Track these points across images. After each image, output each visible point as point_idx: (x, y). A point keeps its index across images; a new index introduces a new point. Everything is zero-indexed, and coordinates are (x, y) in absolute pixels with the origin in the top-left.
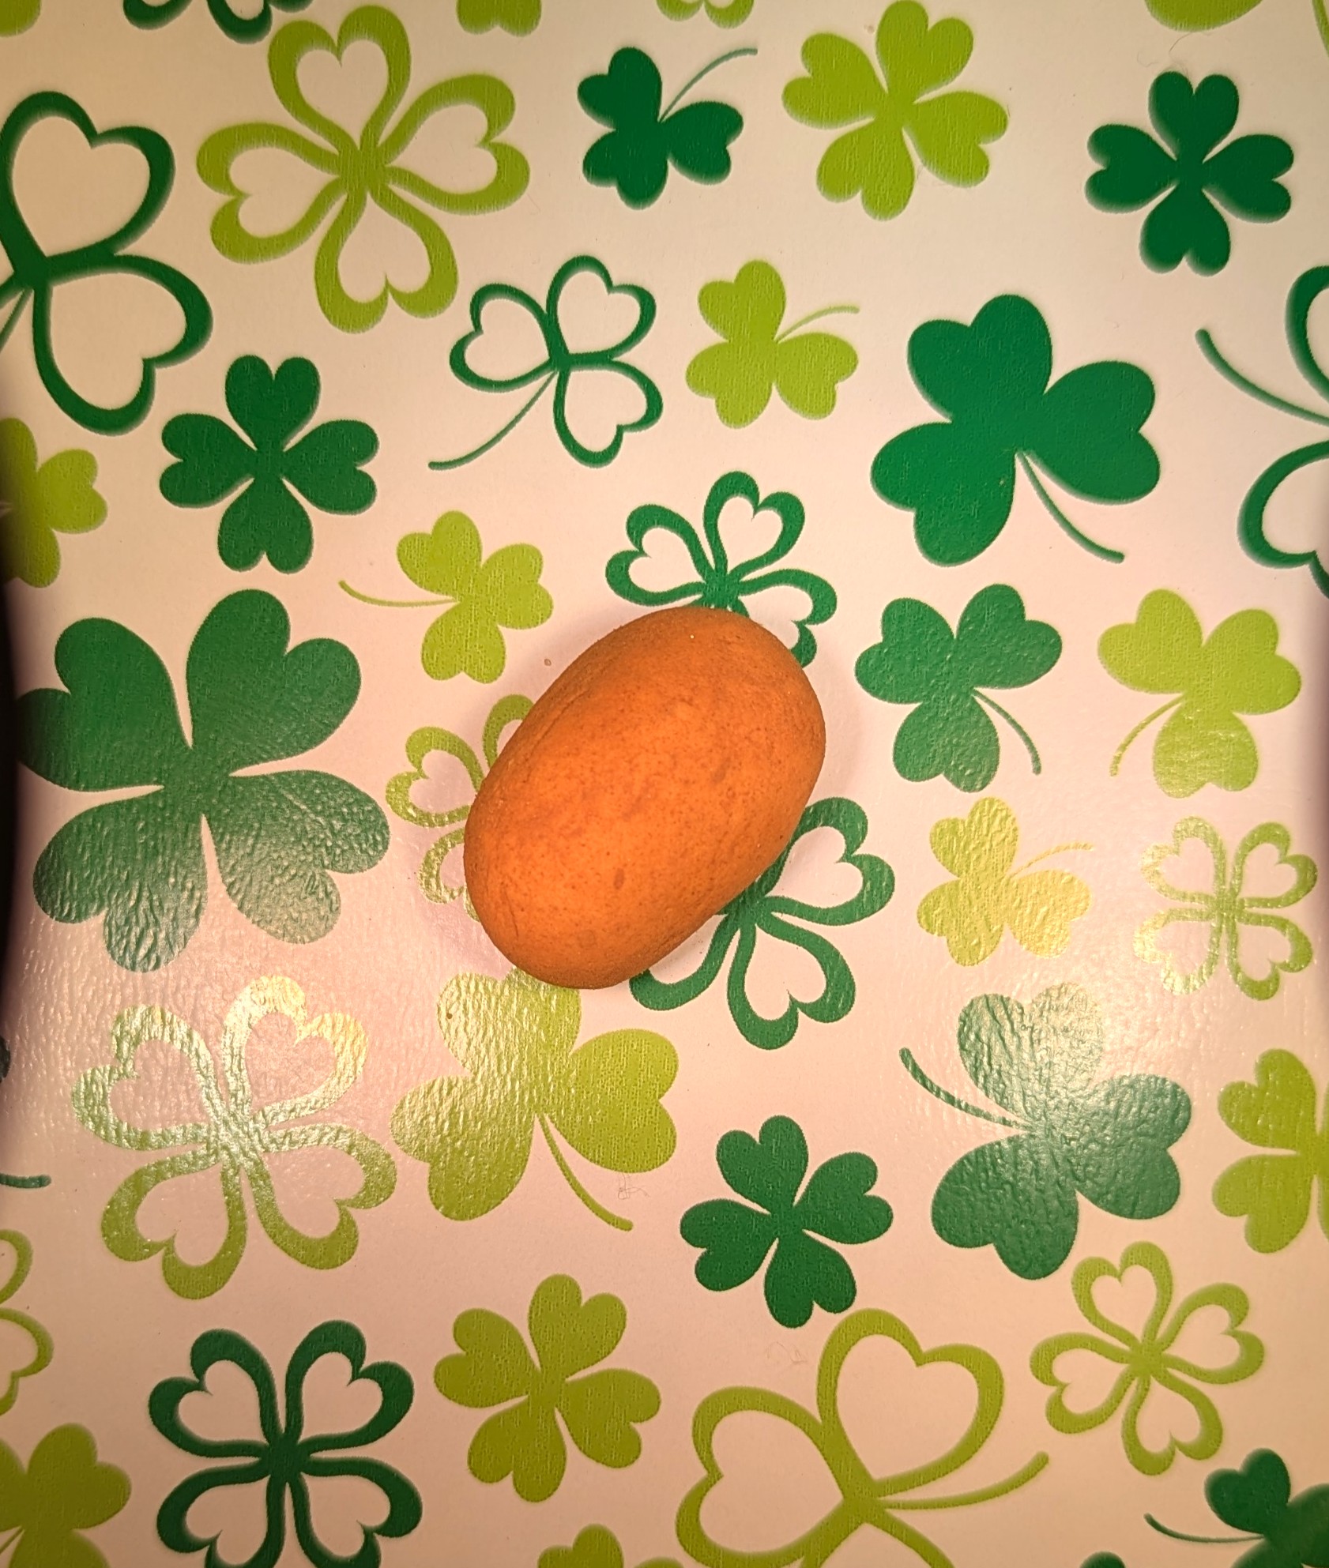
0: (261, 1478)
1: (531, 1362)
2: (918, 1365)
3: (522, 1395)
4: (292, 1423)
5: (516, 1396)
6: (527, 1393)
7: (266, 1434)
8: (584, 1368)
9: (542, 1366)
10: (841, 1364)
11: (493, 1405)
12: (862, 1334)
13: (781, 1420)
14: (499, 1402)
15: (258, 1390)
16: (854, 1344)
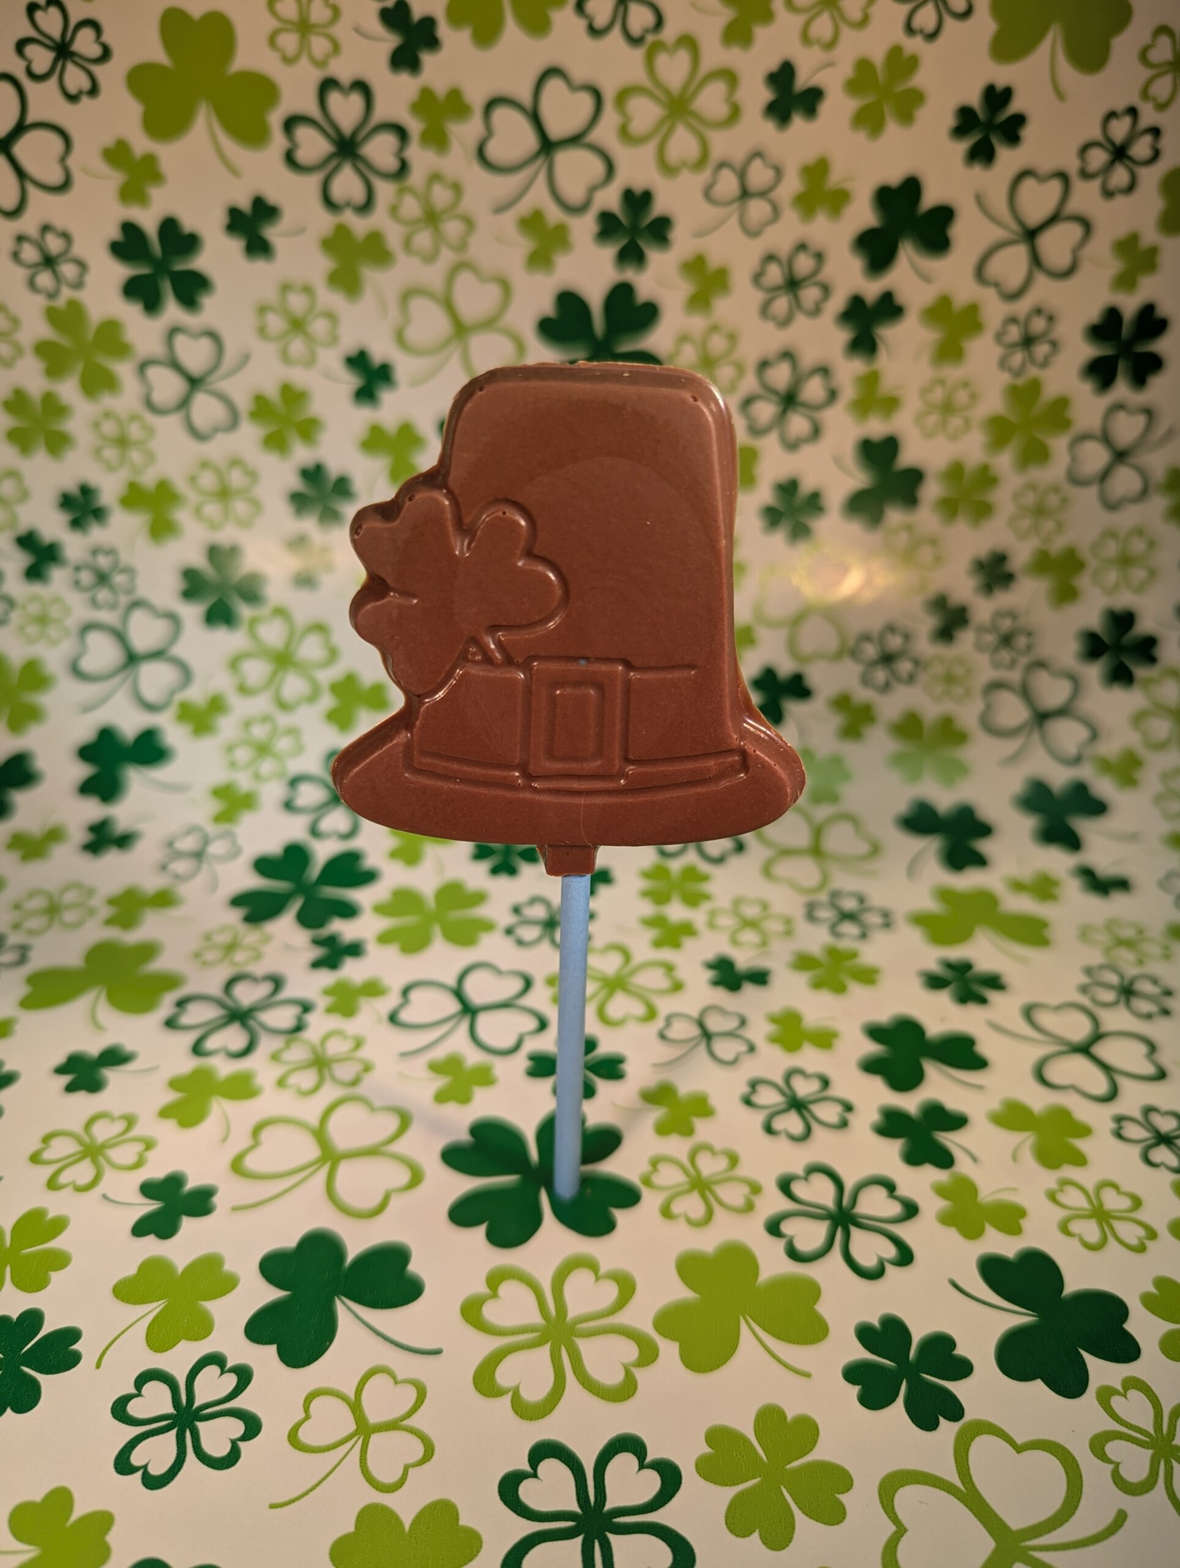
0: (577, 1536)
1: (760, 1456)
2: (1018, 1452)
3: (757, 1478)
4: (599, 1498)
5: (753, 1478)
6: (760, 1476)
7: (580, 1506)
8: (797, 1459)
9: (767, 1459)
10: (968, 1453)
11: (738, 1484)
12: (976, 1435)
13: (938, 1490)
14: (742, 1483)
15: (574, 1477)
16: (972, 1441)
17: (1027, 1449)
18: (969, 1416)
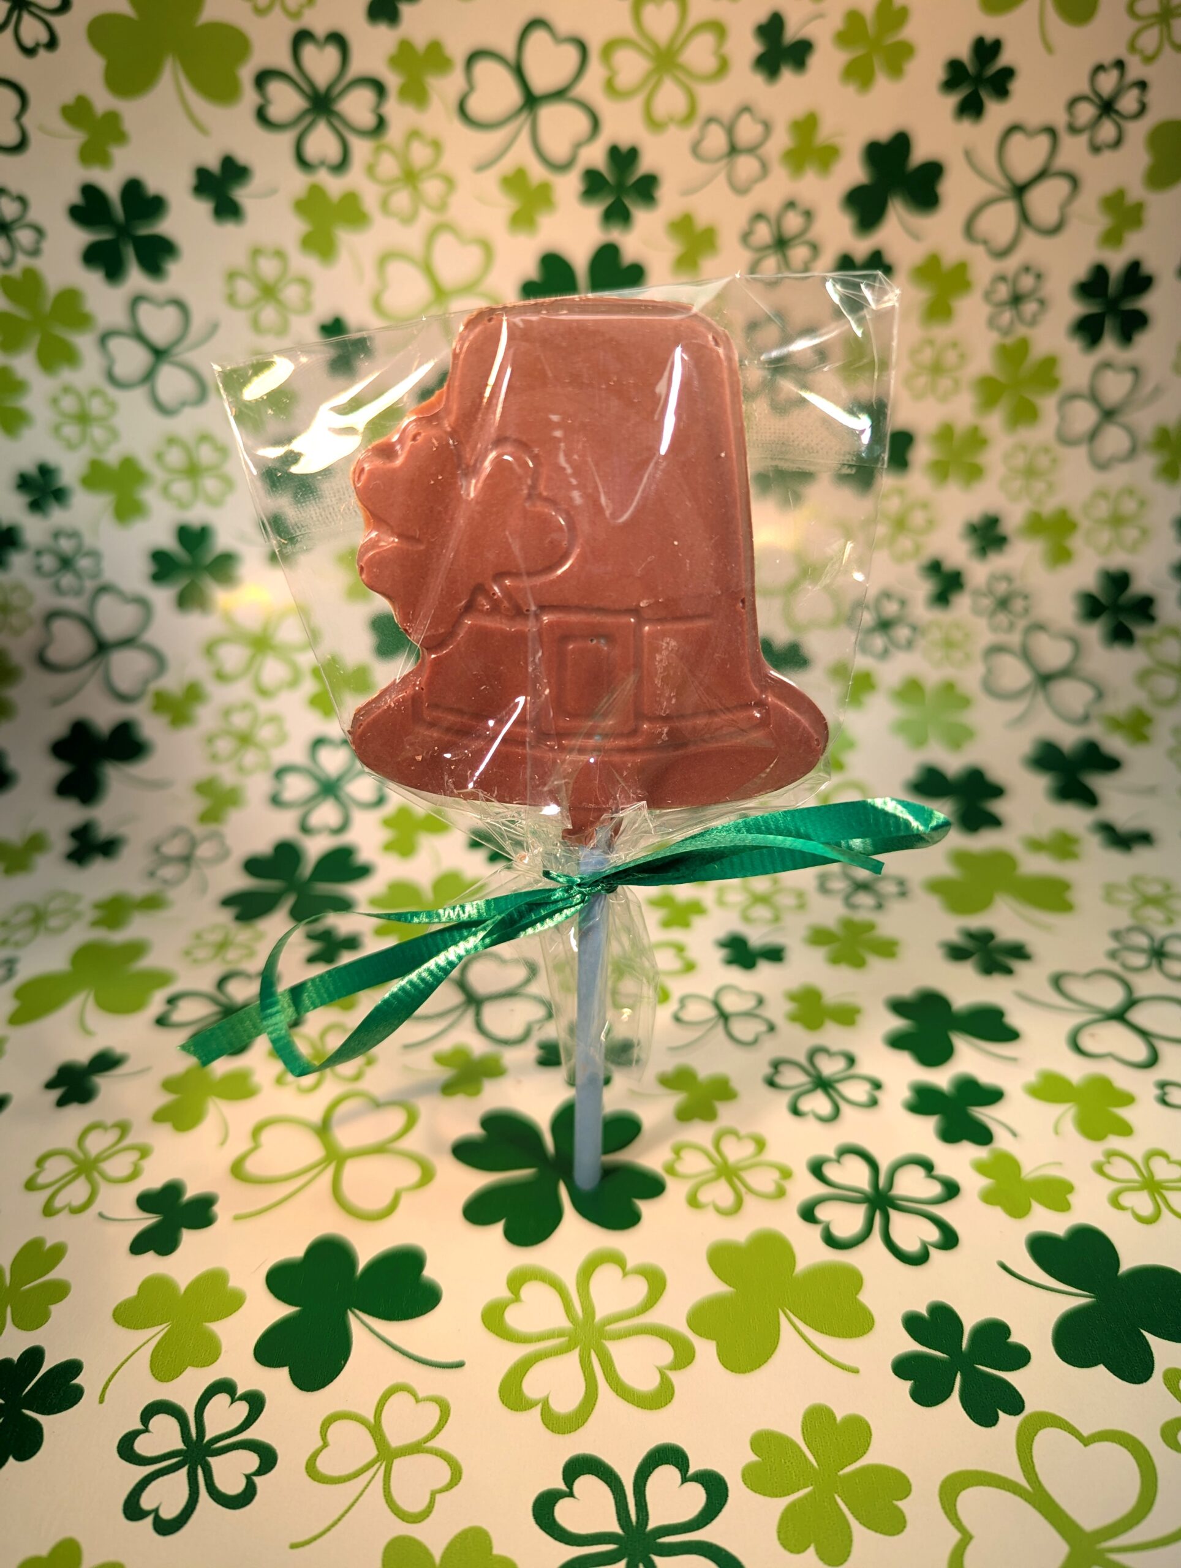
0: (620, 1560)
1: (810, 1463)
2: (1085, 1445)
3: (808, 1487)
4: (641, 1517)
5: (805, 1487)
6: (812, 1485)
7: (622, 1527)
8: (850, 1464)
9: (818, 1465)
10: (1031, 1449)
11: (789, 1494)
12: (1039, 1428)
13: (1003, 1492)
14: (793, 1493)
15: (614, 1494)
16: (1035, 1435)
17: (1095, 1442)
18: (1028, 1409)
